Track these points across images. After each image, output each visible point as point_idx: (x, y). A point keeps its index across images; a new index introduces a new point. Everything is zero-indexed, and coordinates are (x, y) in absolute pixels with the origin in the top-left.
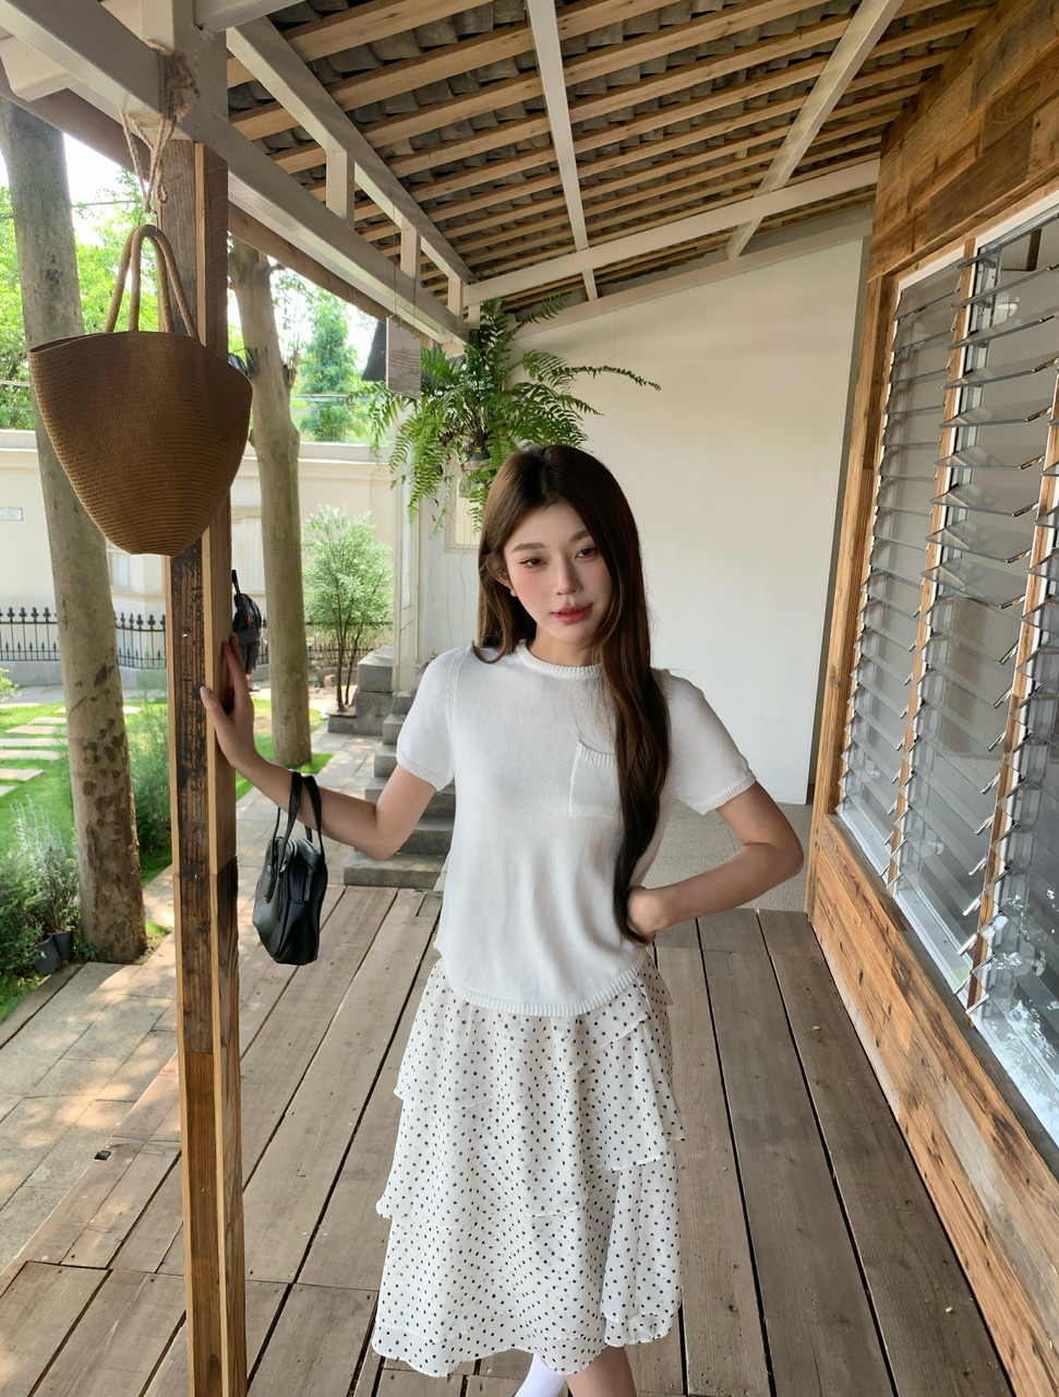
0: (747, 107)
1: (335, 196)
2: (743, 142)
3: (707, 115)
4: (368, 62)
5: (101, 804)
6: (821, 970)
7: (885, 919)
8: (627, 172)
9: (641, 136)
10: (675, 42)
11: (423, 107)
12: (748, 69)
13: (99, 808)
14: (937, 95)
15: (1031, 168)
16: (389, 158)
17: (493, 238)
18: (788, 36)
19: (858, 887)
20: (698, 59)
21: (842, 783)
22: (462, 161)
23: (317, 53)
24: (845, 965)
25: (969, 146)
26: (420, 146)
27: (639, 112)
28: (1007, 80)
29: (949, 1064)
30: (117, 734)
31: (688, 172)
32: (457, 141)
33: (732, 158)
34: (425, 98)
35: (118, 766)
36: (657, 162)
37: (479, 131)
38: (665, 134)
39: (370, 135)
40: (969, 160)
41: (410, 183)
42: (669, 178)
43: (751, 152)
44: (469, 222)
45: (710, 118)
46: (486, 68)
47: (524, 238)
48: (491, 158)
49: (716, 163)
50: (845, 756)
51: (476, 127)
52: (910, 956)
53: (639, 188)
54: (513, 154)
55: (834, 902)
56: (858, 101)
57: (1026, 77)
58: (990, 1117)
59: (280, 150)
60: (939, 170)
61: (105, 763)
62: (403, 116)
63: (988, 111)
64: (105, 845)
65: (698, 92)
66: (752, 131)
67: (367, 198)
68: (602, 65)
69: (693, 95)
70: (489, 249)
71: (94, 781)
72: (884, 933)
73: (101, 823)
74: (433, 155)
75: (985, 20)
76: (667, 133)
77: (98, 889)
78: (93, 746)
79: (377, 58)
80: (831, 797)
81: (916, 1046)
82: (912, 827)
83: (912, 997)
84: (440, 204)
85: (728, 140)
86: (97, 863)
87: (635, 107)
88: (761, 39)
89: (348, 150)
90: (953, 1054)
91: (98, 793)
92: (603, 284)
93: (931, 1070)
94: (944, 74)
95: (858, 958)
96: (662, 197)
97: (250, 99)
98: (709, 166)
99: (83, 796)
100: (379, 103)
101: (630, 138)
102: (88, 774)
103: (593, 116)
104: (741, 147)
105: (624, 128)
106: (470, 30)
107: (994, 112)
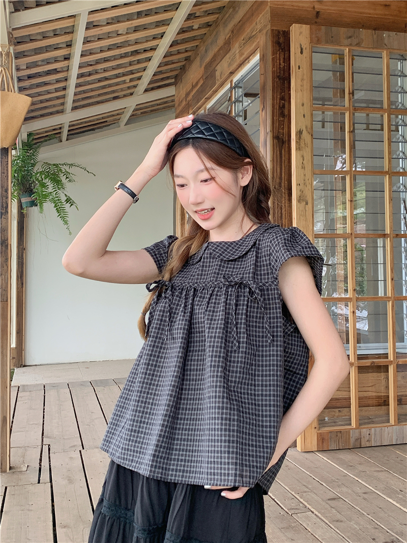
0: (131, 64)
2: (128, 76)
3: (118, 65)
4: (27, 39)
9: (96, 70)
12: (132, 52)
14: (190, 64)
15: (216, 82)
18: (144, 42)
22: (39, 73)
27: (98, 62)
33: (124, 82)
36: (100, 80)
40: (201, 82)
42: (104, 87)
43: (131, 80)
46: (58, 44)
48: (48, 73)
49: (120, 83)
51: (48, 61)
53: (92, 90)
56: (166, 65)
57: (213, 58)
60: (193, 87)
63: (204, 68)
66: (132, 73)
69: (115, 58)
76: (105, 70)
79: (30, 39)
87: (96, 60)
88: (136, 43)
92: (70, 134)
94: (191, 59)
98: (117, 84)
100: (23, 51)
101: (92, 71)
105: (91, 67)
106: (58, 33)
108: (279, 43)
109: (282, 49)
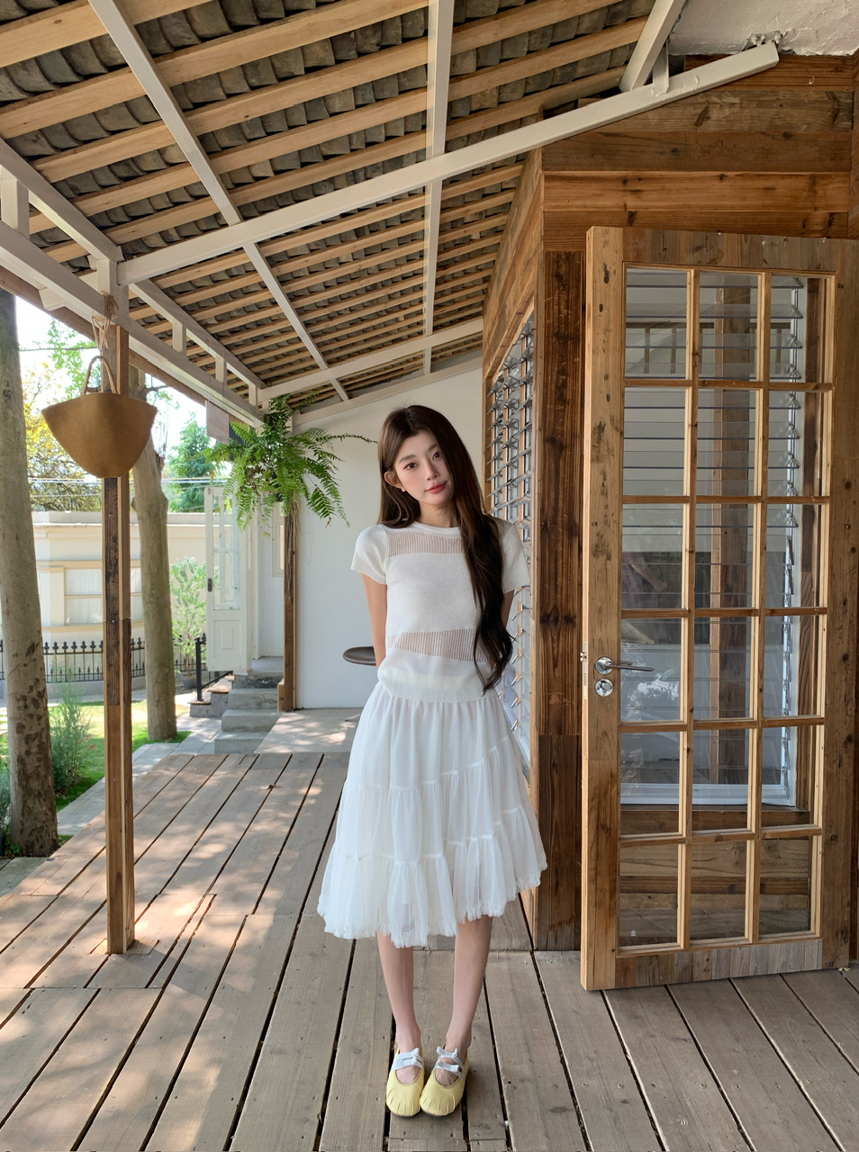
1: (177, 343)
4: (190, 287)
5: (28, 739)
10: (338, 273)
11: (218, 304)
13: (27, 743)
16: (205, 326)
22: (244, 326)
23: (166, 286)
26: (220, 319)
30: (41, 690)
32: (239, 317)
34: (218, 301)
35: (41, 712)
37: (249, 312)
39: (195, 315)
41: (218, 337)
46: (246, 287)
48: (259, 324)
51: (247, 311)
54: (269, 322)
59: (151, 323)
61: (32, 709)
62: (210, 307)
64: (30, 769)
67: (195, 344)
68: (303, 284)
71: (24, 723)
73: (28, 753)
74: (228, 323)
77: (25, 802)
78: (24, 698)
79: (194, 286)
84: (237, 346)
86: (24, 783)
89: (183, 323)
91: (26, 732)
97: (137, 304)
99: (16, 735)
100: (197, 303)
102: (20, 718)
106: (235, 274)
108: (558, 276)
109: (564, 286)
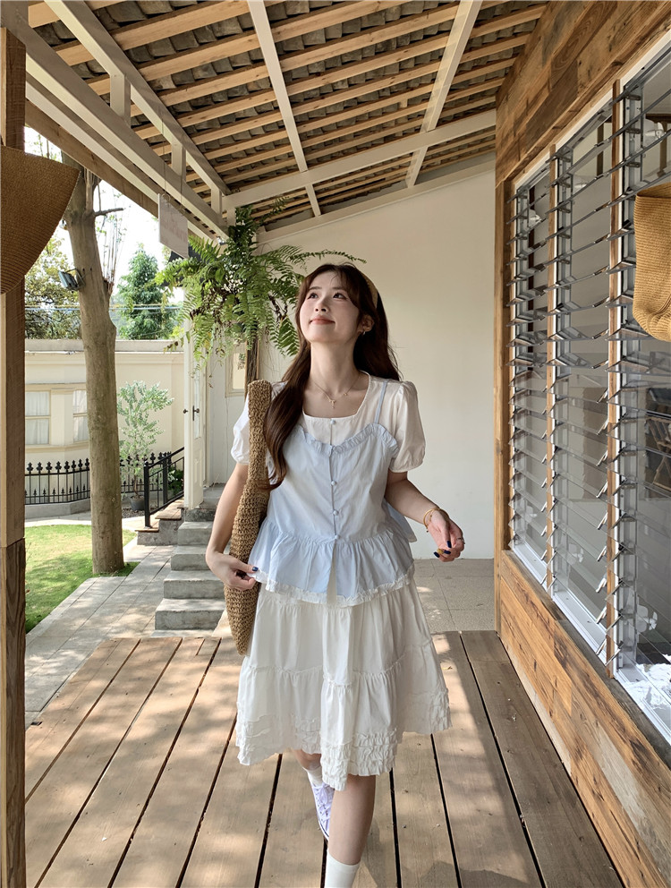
0: (402, 67)
2: (402, 95)
3: (376, 71)
6: (509, 670)
7: (547, 615)
8: (327, 113)
9: (332, 85)
10: (346, 13)
11: (179, 52)
12: (398, 39)
14: (523, 63)
15: (579, 89)
16: (159, 91)
17: (241, 161)
18: (420, 15)
19: (527, 596)
20: (362, 29)
21: (512, 524)
22: (211, 96)
24: (524, 661)
25: (544, 87)
27: (329, 66)
28: (560, 43)
29: (598, 712)
31: (371, 116)
32: (206, 80)
33: (398, 107)
34: (179, 45)
36: (347, 106)
37: (220, 74)
38: (350, 85)
39: (144, 71)
40: (546, 95)
41: (176, 112)
42: (358, 120)
43: (411, 103)
44: (222, 146)
45: (379, 74)
46: (219, 24)
47: (263, 163)
49: (387, 110)
50: (512, 504)
51: (215, 70)
52: (565, 635)
53: (339, 126)
54: (246, 93)
55: (513, 614)
56: (474, 68)
57: (571, 38)
58: (629, 743)
60: (529, 107)
62: (164, 58)
63: (552, 64)
65: (367, 53)
66: (408, 87)
68: (298, 28)
69: (363, 56)
70: (239, 170)
72: (546, 625)
75: (544, 13)
76: (351, 84)
79: (143, 13)
80: (505, 537)
81: (576, 704)
82: (559, 543)
83: (570, 668)
84: (200, 131)
85: (393, 92)
87: (325, 61)
88: (402, 17)
89: (125, 74)
90: (600, 701)
92: (324, 205)
93: (587, 721)
94: (526, 50)
95: (532, 651)
96: (356, 135)
98: (384, 112)
100: (147, 45)
101: (326, 86)
103: (298, 66)
104: (403, 99)
105: (319, 78)
107: (555, 64)
